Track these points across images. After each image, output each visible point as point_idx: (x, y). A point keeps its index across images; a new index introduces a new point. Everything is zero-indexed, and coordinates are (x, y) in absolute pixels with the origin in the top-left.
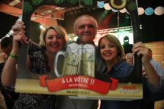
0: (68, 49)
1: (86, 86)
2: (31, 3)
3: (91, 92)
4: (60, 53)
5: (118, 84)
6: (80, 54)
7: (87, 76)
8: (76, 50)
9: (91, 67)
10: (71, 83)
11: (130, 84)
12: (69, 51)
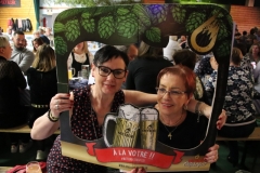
0: (120, 113)
1: (144, 161)
4: (110, 117)
5: (184, 158)
6: (137, 121)
7: (146, 149)
8: (131, 116)
9: (151, 138)
10: (124, 156)
11: (198, 157)
12: (121, 115)
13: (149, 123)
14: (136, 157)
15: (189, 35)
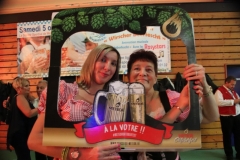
0: (111, 88)
2: (62, 30)
3: (142, 143)
4: (100, 94)
5: (174, 132)
6: (126, 95)
7: (136, 123)
8: (121, 90)
9: (140, 111)
10: (116, 132)
11: (187, 131)
12: (111, 91)
13: (136, 97)
14: (127, 131)
15: (161, 25)
